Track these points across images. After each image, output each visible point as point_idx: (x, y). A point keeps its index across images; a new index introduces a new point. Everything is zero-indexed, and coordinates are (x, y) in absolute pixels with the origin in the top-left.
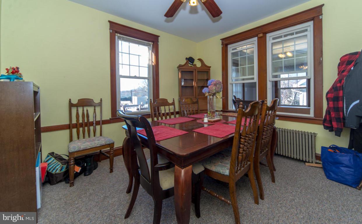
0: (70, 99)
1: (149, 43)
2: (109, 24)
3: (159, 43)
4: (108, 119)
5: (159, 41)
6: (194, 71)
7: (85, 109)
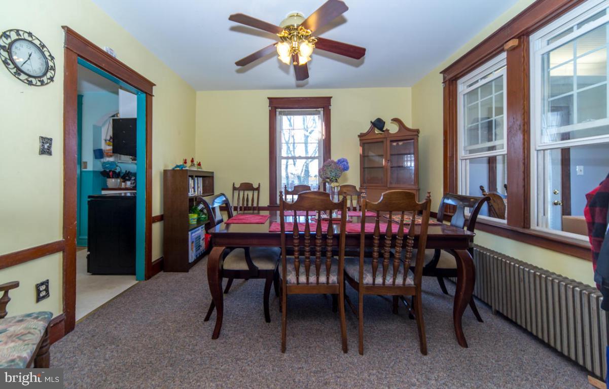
0: (234, 183)
1: (318, 109)
2: (268, 100)
3: (332, 107)
4: (266, 206)
5: (331, 104)
6: (384, 140)
7: (246, 193)
